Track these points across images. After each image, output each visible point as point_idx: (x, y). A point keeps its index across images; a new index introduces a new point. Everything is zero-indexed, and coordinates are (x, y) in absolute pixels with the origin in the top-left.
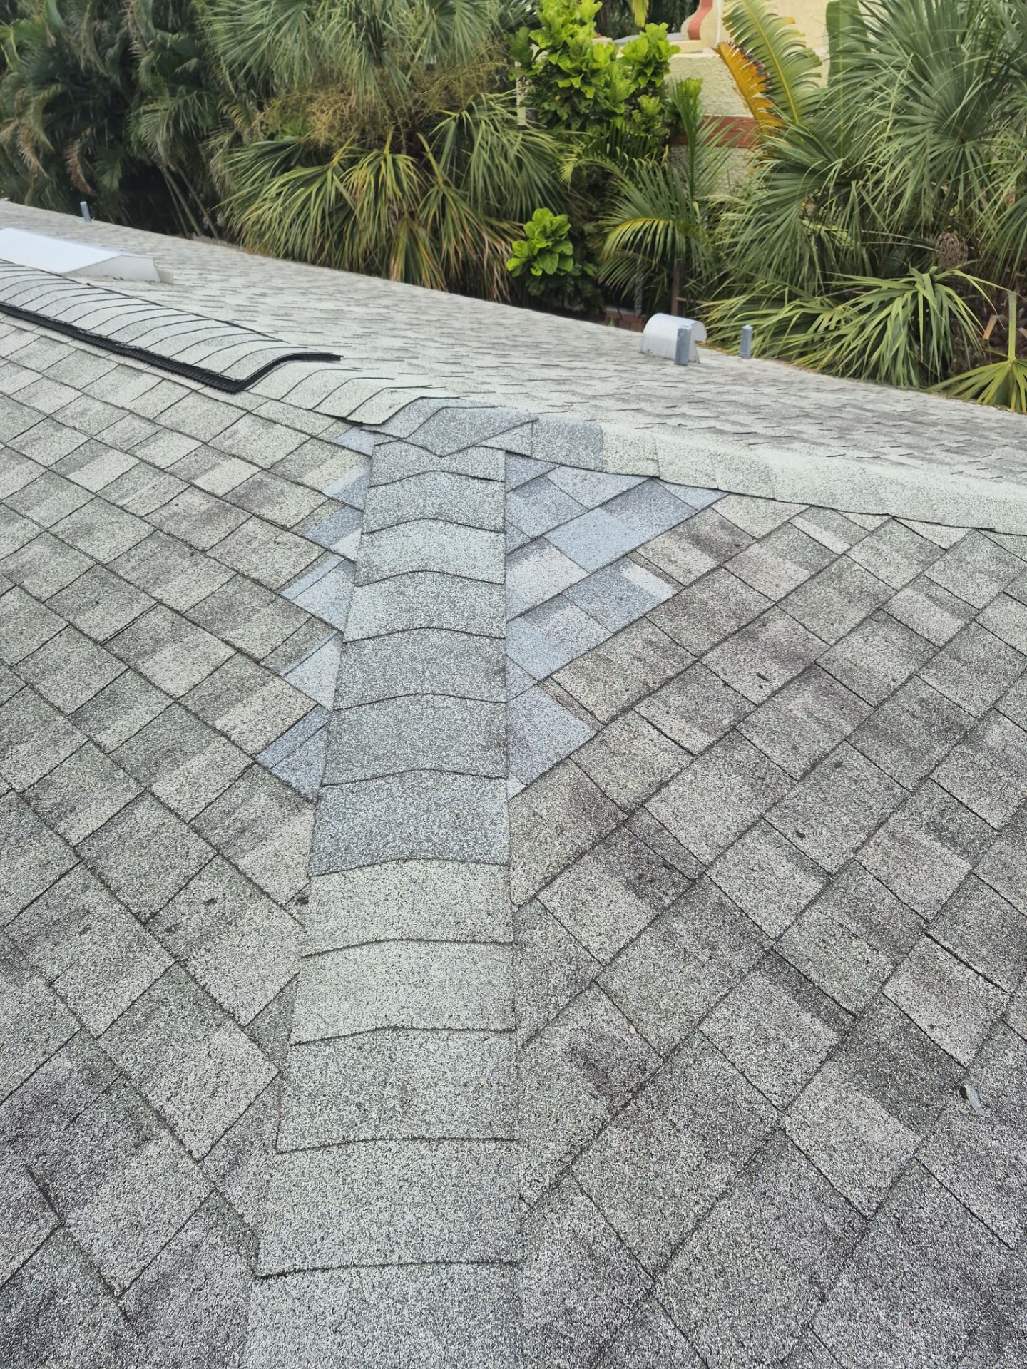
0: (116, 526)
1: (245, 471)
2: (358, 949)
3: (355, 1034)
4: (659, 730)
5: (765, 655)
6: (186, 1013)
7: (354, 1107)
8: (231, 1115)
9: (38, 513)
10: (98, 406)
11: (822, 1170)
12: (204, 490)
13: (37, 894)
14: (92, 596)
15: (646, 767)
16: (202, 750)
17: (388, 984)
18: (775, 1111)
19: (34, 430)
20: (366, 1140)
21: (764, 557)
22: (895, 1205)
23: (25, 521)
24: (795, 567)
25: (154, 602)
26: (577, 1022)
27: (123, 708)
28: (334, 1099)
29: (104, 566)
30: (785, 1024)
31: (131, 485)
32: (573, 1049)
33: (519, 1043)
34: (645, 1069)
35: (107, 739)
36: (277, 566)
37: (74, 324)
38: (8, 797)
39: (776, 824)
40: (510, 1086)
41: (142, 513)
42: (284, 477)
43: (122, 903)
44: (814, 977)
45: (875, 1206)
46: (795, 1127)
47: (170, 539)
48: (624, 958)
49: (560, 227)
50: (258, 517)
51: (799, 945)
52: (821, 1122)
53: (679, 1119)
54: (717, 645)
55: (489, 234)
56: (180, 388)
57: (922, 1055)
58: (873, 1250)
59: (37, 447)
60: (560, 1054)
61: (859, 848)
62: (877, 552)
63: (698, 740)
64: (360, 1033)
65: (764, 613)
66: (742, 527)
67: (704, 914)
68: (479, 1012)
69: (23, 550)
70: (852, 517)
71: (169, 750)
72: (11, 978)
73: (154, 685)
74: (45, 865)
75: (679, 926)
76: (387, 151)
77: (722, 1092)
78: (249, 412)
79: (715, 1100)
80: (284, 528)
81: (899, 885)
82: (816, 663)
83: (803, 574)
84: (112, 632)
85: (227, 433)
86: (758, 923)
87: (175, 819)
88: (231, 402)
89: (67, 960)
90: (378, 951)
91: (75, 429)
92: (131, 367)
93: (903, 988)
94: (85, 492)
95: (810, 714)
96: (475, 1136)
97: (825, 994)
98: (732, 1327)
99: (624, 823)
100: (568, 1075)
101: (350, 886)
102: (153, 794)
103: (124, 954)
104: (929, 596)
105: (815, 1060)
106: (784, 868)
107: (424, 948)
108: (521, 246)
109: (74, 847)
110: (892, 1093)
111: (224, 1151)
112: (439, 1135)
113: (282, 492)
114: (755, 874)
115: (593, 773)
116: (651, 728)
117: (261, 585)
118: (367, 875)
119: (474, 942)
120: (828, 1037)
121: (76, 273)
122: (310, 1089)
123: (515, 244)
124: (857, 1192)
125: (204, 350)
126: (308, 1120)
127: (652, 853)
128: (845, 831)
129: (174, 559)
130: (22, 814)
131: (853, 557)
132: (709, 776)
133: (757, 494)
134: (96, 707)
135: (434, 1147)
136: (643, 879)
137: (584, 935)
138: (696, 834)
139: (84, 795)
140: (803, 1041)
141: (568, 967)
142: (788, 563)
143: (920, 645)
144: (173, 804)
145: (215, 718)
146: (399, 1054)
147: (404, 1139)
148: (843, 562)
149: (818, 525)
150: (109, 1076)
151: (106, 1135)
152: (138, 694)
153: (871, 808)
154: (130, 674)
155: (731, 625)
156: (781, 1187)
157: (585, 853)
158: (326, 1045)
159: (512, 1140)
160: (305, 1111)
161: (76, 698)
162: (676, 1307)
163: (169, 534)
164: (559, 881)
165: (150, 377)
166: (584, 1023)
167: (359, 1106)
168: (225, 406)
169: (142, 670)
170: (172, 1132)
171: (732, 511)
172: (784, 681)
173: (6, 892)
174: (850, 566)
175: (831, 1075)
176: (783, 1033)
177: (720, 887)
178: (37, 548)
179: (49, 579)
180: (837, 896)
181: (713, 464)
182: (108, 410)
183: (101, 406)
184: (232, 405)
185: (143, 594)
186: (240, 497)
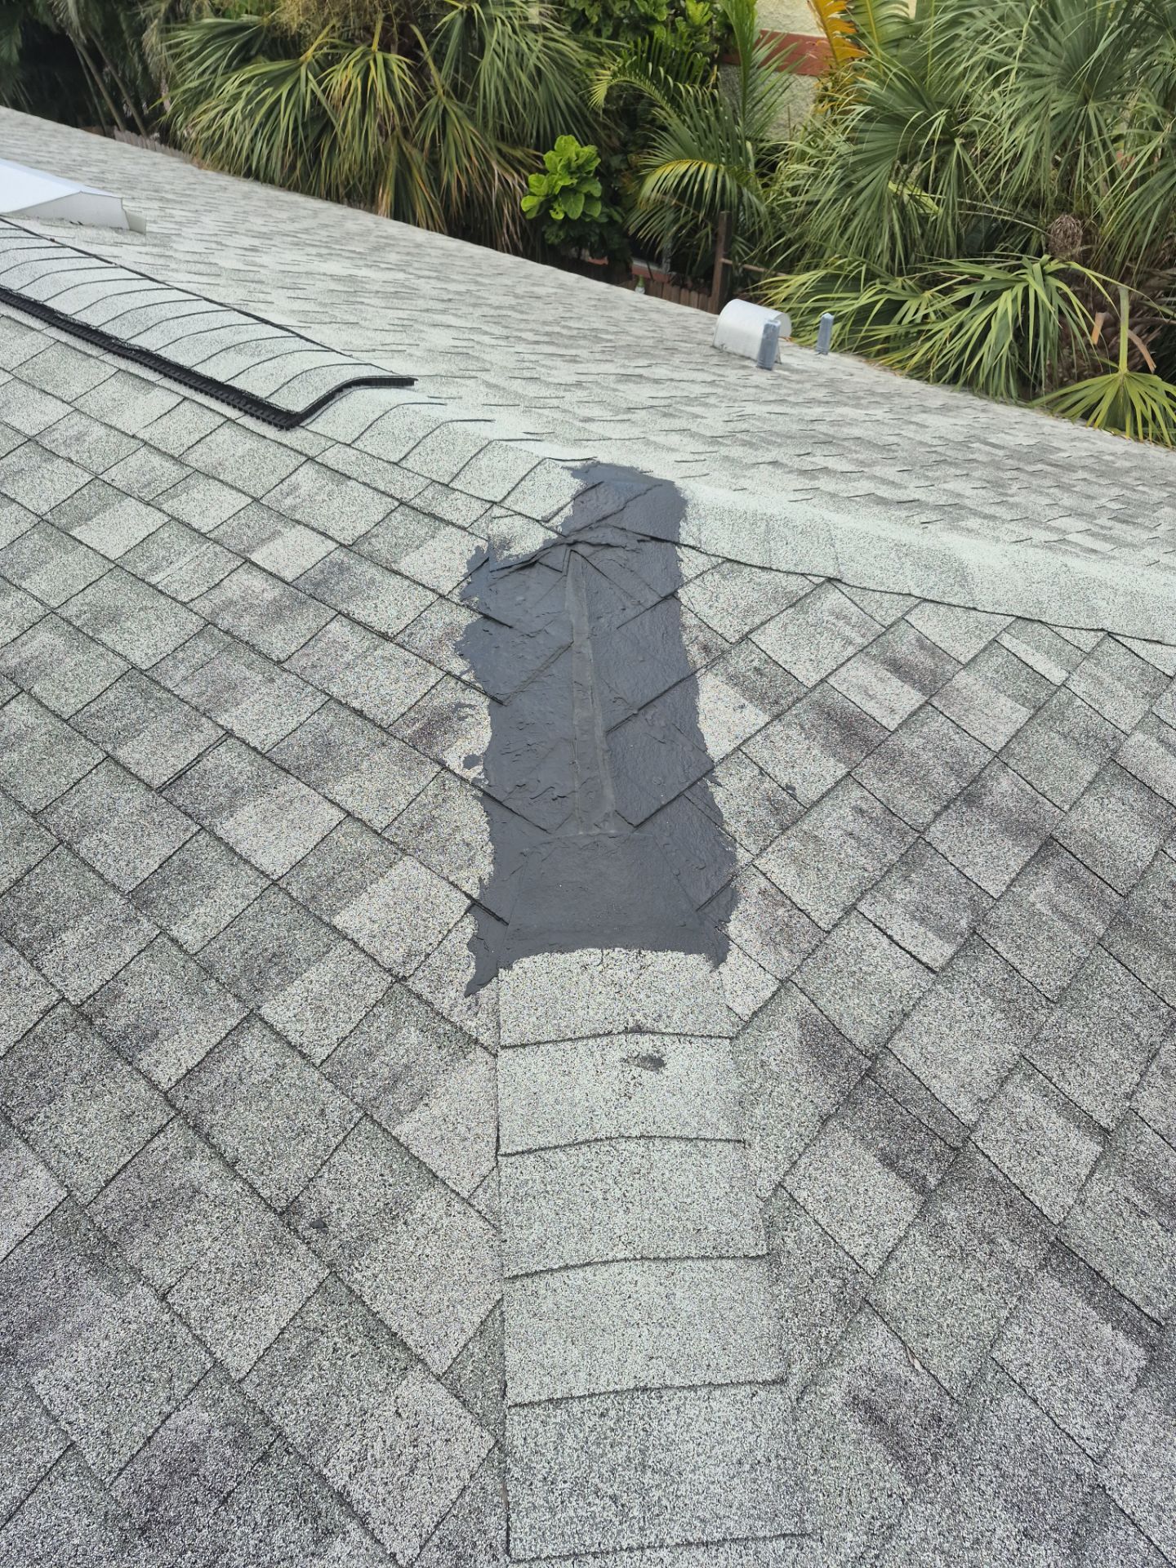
0: (151, 615)
1: (321, 548)
2: (580, 1271)
3: (592, 1395)
4: (890, 937)
5: (994, 827)
6: (357, 1349)
7: (607, 1500)
8: (442, 1503)
9: (37, 584)
10: (98, 431)
11: (1153, 1539)
12: (265, 570)
13: (124, 1160)
14: (133, 716)
15: (883, 990)
16: (320, 957)
17: (627, 1324)
18: (1090, 1463)
19: (11, 458)
20: (630, 1549)
21: (974, 688)
23: (21, 595)
24: (1010, 703)
25: (221, 732)
26: (853, 1359)
27: (202, 888)
28: (579, 1487)
29: (141, 672)
30: (1086, 1341)
31: (162, 553)
32: (854, 1398)
33: (793, 1397)
34: (940, 1420)
35: (189, 934)
36: (382, 692)
37: (48, 304)
38: (59, 1010)
39: (1039, 1064)
40: (791, 1459)
41: (183, 598)
42: (370, 558)
43: (245, 1181)
44: (1108, 1273)
46: (1115, 1482)
47: (228, 639)
48: (894, 1265)
49: (588, 161)
50: (347, 616)
51: (1086, 1231)
52: (1143, 1472)
53: (987, 1485)
54: (939, 814)
55: (499, 163)
56: (210, 414)
59: (21, 483)
60: (840, 1405)
61: (1134, 1092)
62: (1099, 682)
63: (937, 951)
64: (600, 1394)
65: (986, 768)
66: (942, 646)
67: (975, 1195)
69: (24, 638)
70: (1063, 631)
71: (274, 955)
72: (106, 1283)
73: (241, 857)
74: (128, 1117)
75: (950, 1214)
76: (375, 47)
77: (1028, 1441)
78: (310, 459)
79: (1021, 1453)
80: (384, 636)
82: (1051, 837)
83: (1024, 713)
84: (170, 773)
85: (284, 486)
86: (1038, 1204)
87: (298, 1059)
88: (285, 441)
89: (180, 1262)
90: (606, 1275)
91: (72, 462)
92: (137, 376)
94: (100, 559)
95: (1055, 908)
96: (761, 1534)
97: (1122, 1295)
99: (869, 1073)
100: (854, 1436)
101: (552, 1174)
102: (262, 1019)
103: (258, 1257)
104: (1161, 741)
105: (1124, 1389)
106: (1054, 1124)
107: (662, 1270)
108: (539, 181)
109: (166, 1093)
111: (437, 1555)
112: (718, 1536)
113: (372, 581)
114: (1024, 1136)
115: (821, 1002)
116: (879, 934)
117: (365, 718)
118: (573, 1159)
119: (721, 1257)
120: (1133, 1356)
121: (21, 213)
122: (544, 1471)
123: (532, 178)
125: (240, 361)
126: (548, 1516)
127: (905, 1112)
128: (1115, 1069)
129: (238, 670)
130: (83, 1037)
131: (1072, 688)
132: (953, 1001)
133: (954, 602)
134: (165, 883)
135: (714, 1553)
136: (901, 1151)
137: (844, 1235)
138: (952, 1084)
139: (167, 1014)
140: (1108, 1363)
141: (832, 1282)
142: (1003, 699)
143: (1161, 808)
144: (294, 1038)
145: (334, 912)
146: (655, 1424)
147: (677, 1545)
148: (1063, 696)
149: (1028, 644)
150: (263, 1435)
151: (272, 1524)
152: (220, 868)
153: (1138, 1035)
154: (203, 839)
155: (952, 786)
157: (830, 1116)
158: (556, 1408)
159: (802, 1536)
160: (542, 1502)
161: (135, 868)
164: (804, 1157)
165: (165, 395)
166: (861, 1360)
167: (614, 1499)
168: (274, 447)
169: (220, 833)
170: (363, 1524)
171: (927, 622)
172: (1021, 863)
173: (80, 1155)
174: (1070, 702)
175: (1144, 1406)
176: (1083, 1354)
177: (987, 1157)
178: (43, 638)
180: (1117, 1160)
181: (900, 558)
182: (114, 437)
183: (102, 431)
184: (286, 446)
185: (204, 719)
186: (317, 585)
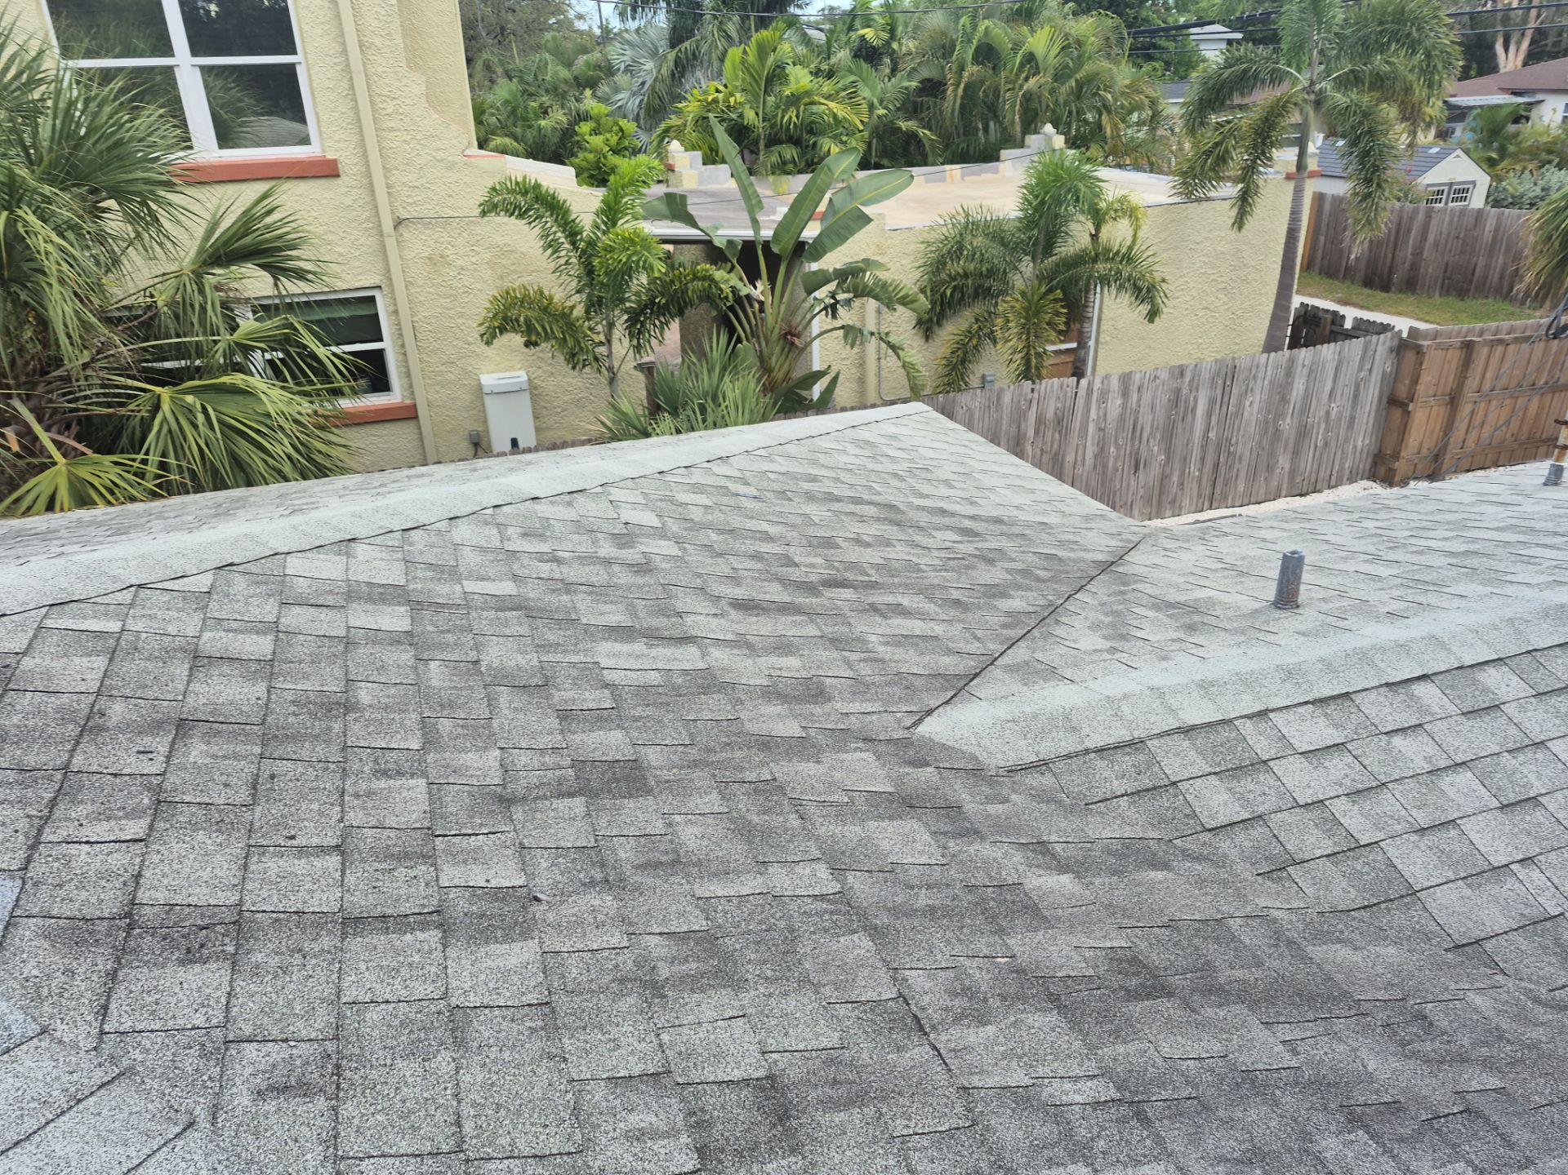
4: (87, 842)
5: (129, 736)
11: (501, 1005)
15: (107, 875)
18: (441, 1001)
21: (44, 664)
22: (556, 984)
24: (85, 660)
26: (241, 1075)
30: (399, 952)
32: (258, 1093)
33: (208, 1126)
34: (329, 1056)
39: (264, 843)
40: (232, 1156)
44: (389, 912)
45: (546, 993)
46: (462, 999)
48: (235, 1009)
51: (361, 901)
52: (475, 982)
53: (384, 1060)
54: (74, 750)
57: (497, 900)
58: (566, 1014)
60: (250, 1104)
61: (342, 818)
62: (151, 617)
63: (134, 828)
65: (93, 706)
67: (269, 936)
68: (145, 1138)
70: (99, 600)
75: (258, 957)
77: (397, 1022)
79: (397, 1030)
81: (391, 821)
82: (181, 720)
83: (101, 662)
86: (318, 911)
93: (451, 875)
95: (214, 756)
97: (406, 915)
98: (532, 1124)
99: (130, 926)
100: (273, 1110)
104: (227, 630)
105: (437, 955)
106: (300, 866)
107: (30, 1145)
110: (499, 933)
114: (282, 885)
115: (55, 912)
116: (75, 845)
119: (79, 1101)
120: (432, 936)
124: (530, 996)
127: (180, 929)
128: (321, 814)
131: (133, 629)
132: (173, 847)
136: (193, 950)
137: (181, 1022)
138: (205, 890)
140: (419, 951)
141: (192, 1051)
142: (77, 660)
143: (254, 666)
148: (126, 636)
149: (74, 618)
153: (325, 789)
155: (71, 730)
156: (487, 1034)
157: (115, 971)
162: (490, 1150)
164: (113, 1006)
166: (249, 1070)
172: (167, 746)
174: (138, 638)
175: (455, 954)
177: (264, 911)
180: (356, 856)
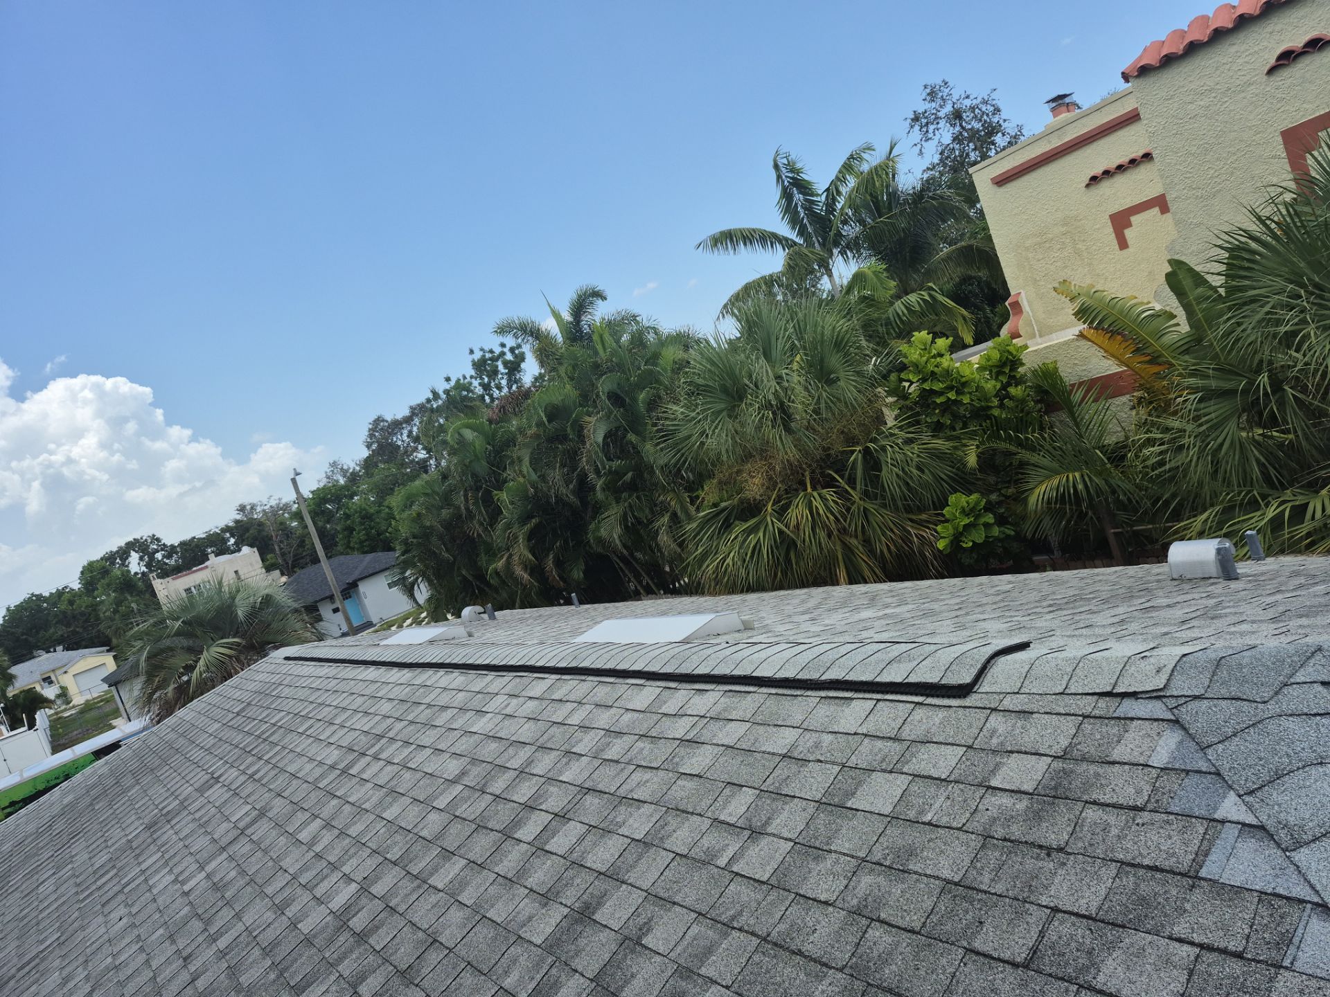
0: (939, 843)
1: (1037, 763)
9: (842, 846)
10: (827, 738)
12: (1006, 790)
14: (968, 917)
19: (778, 772)
23: (834, 855)
25: (1048, 911)
29: (956, 884)
31: (921, 800)
36: (1163, 847)
41: (956, 825)
42: (1084, 759)
47: (1009, 844)
49: (977, 503)
50: (1094, 803)
55: (912, 527)
56: (901, 704)
59: (793, 785)
69: (852, 884)
76: (809, 490)
78: (995, 710)
80: (1135, 808)
84: (1025, 950)
85: (986, 732)
88: (967, 704)
91: (821, 761)
92: (836, 698)
94: (878, 817)
108: (944, 528)
113: (1097, 775)
117: (1162, 871)
123: (939, 528)
129: (1031, 864)
154: (1086, 994)
163: (1005, 840)
165: (862, 702)
168: (961, 710)
169: (1099, 986)
178: (867, 879)
179: (905, 908)
182: (841, 738)
183: (831, 737)
184: (970, 707)
185: (1027, 905)
186: (1055, 788)
